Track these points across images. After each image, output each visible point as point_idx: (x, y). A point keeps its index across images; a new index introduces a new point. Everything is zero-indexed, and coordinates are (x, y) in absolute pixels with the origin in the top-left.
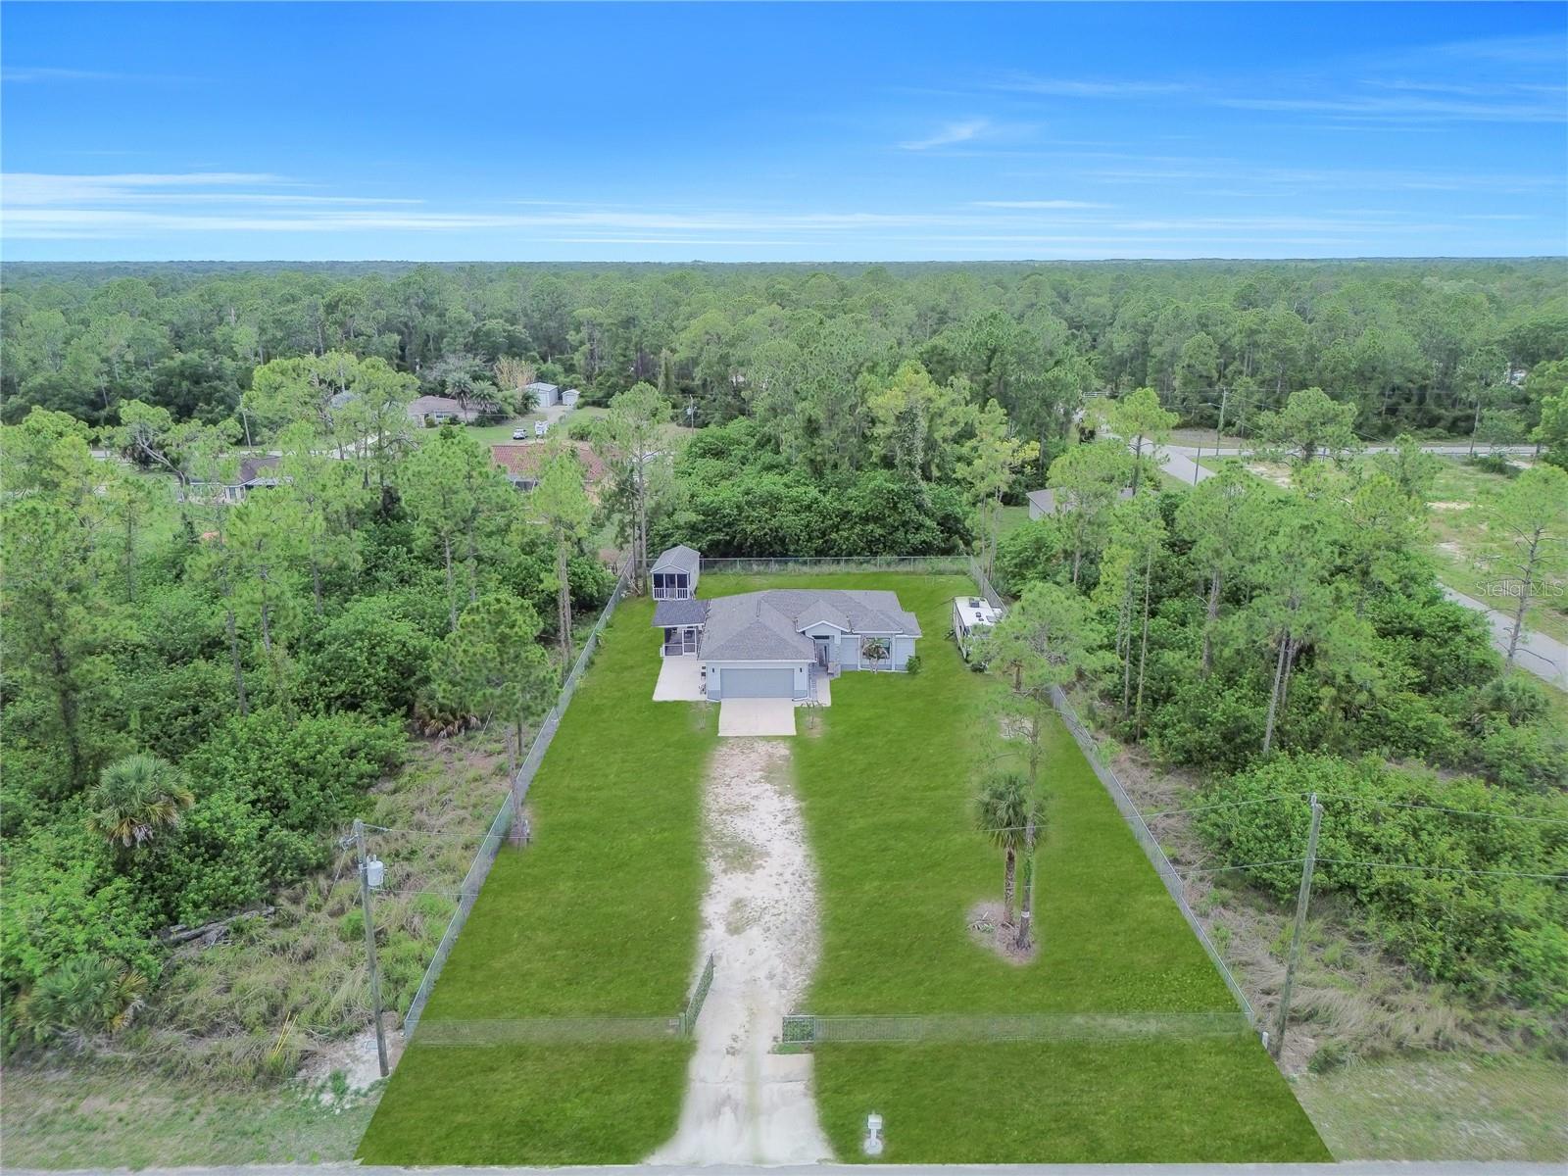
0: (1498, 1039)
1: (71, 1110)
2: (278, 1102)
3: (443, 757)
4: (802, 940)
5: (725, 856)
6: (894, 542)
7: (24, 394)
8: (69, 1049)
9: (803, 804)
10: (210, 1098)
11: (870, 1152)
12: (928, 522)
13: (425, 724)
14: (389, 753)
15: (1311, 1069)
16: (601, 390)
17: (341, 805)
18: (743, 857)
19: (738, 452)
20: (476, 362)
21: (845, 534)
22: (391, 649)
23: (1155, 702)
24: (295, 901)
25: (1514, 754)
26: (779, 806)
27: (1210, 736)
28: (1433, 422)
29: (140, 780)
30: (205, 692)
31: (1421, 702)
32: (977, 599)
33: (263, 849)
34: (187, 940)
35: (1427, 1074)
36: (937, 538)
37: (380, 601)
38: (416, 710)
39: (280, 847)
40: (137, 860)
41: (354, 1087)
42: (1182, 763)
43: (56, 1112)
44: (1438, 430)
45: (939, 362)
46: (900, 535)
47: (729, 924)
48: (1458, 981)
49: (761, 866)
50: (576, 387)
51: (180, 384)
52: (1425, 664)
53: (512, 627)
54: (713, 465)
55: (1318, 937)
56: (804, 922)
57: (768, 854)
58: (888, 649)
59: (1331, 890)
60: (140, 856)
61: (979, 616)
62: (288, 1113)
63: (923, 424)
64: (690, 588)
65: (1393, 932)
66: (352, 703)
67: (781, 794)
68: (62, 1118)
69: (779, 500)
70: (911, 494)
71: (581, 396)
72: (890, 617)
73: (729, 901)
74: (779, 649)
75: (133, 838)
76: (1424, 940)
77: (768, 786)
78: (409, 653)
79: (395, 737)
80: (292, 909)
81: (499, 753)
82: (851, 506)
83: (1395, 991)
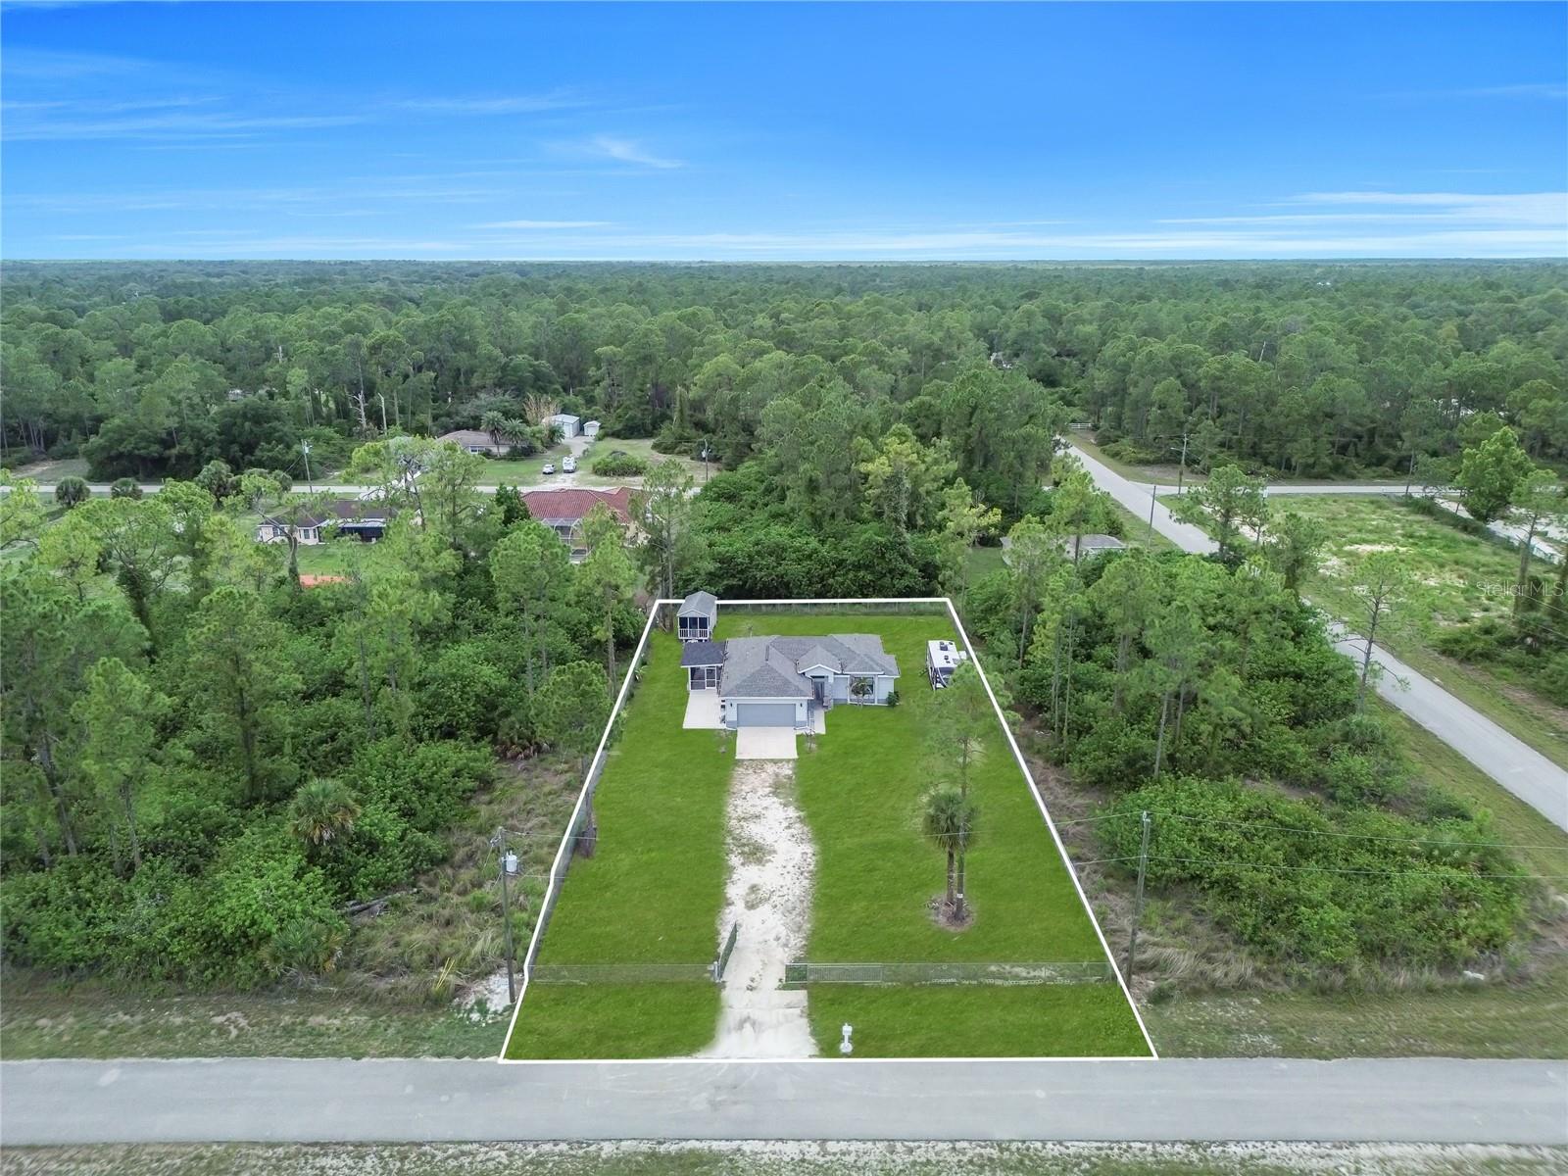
0: (1282, 982)
1: (303, 1023)
2: (442, 1019)
3: (524, 775)
4: (800, 914)
5: (743, 853)
6: (882, 586)
7: (104, 434)
8: (292, 982)
9: (802, 814)
10: (395, 1017)
11: (844, 1051)
12: (911, 570)
13: (507, 749)
14: (483, 773)
15: (1149, 1002)
16: (620, 422)
17: (453, 813)
18: (756, 853)
19: (748, 497)
20: (506, 399)
21: (840, 579)
22: (479, 688)
23: (1080, 733)
24: (431, 884)
25: (1349, 776)
26: (784, 815)
27: (1117, 762)
28: (1381, 461)
29: (326, 796)
30: (339, 724)
31: (1289, 733)
32: (946, 643)
33: (406, 847)
34: (359, 911)
35: (1229, 1005)
36: (920, 583)
37: (466, 648)
38: (499, 737)
39: (417, 845)
40: (322, 854)
41: (492, 1009)
42: (1096, 783)
43: (293, 1023)
44: (1385, 469)
45: (926, 417)
46: (887, 580)
47: (747, 902)
48: (1264, 943)
49: (770, 861)
50: (596, 419)
51: (243, 425)
52: (1301, 702)
53: (590, 685)
54: (727, 508)
55: (1170, 913)
56: (802, 901)
57: (775, 852)
58: (871, 687)
59: (1186, 880)
60: (326, 850)
61: (946, 658)
62: (450, 1027)
63: (907, 484)
64: (709, 629)
65: (1223, 909)
66: (449, 733)
67: (785, 805)
68: (299, 1028)
69: (784, 550)
70: (897, 546)
71: (601, 427)
72: (873, 660)
73: (748, 885)
74: (783, 688)
75: (321, 838)
76: (1244, 915)
77: (775, 799)
78: (491, 691)
79: (486, 760)
80: (430, 890)
81: (566, 772)
82: (846, 554)
83: (1217, 950)
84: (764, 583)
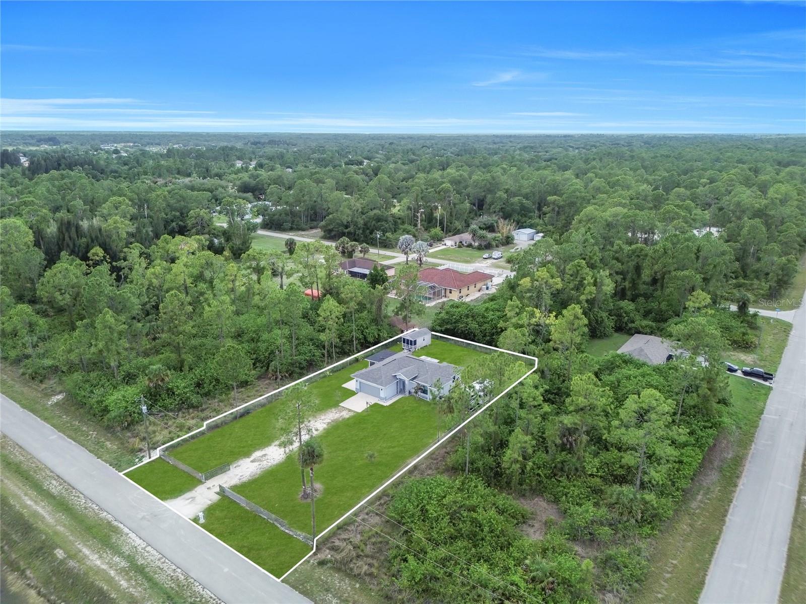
4: (262, 471)
5: (282, 441)
8: (115, 429)
15: (317, 562)
18: (286, 443)
24: (183, 413)
29: (155, 371)
47: (254, 459)
49: (285, 448)
50: (542, 233)
58: (427, 391)
64: (416, 346)
72: (431, 378)
73: (264, 454)
74: (377, 380)
77: (325, 425)
84: (462, 330)
